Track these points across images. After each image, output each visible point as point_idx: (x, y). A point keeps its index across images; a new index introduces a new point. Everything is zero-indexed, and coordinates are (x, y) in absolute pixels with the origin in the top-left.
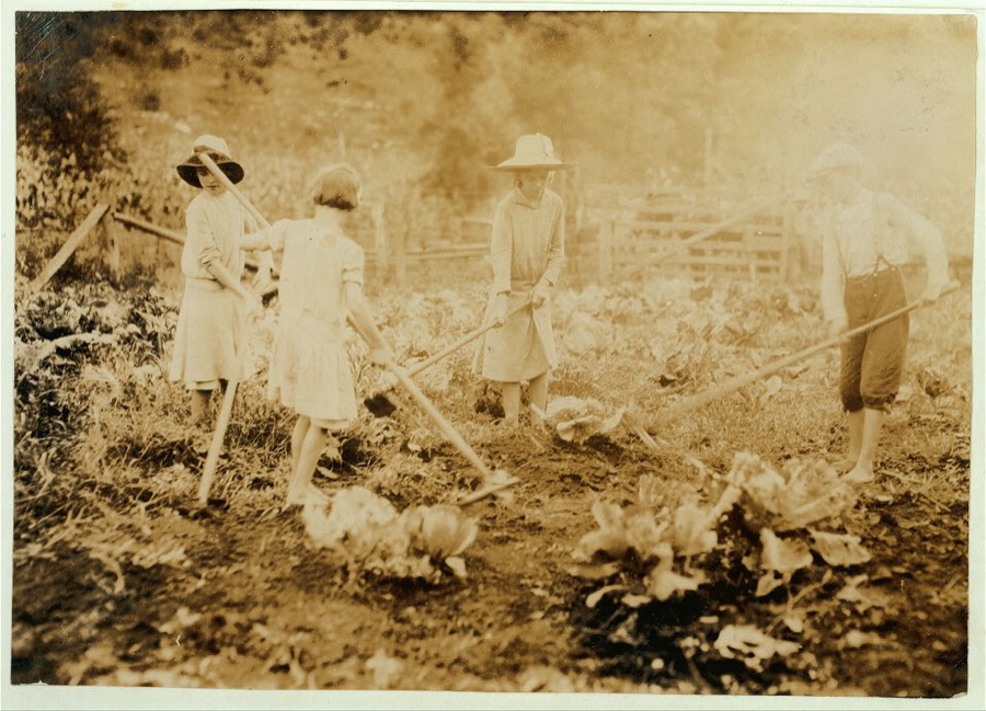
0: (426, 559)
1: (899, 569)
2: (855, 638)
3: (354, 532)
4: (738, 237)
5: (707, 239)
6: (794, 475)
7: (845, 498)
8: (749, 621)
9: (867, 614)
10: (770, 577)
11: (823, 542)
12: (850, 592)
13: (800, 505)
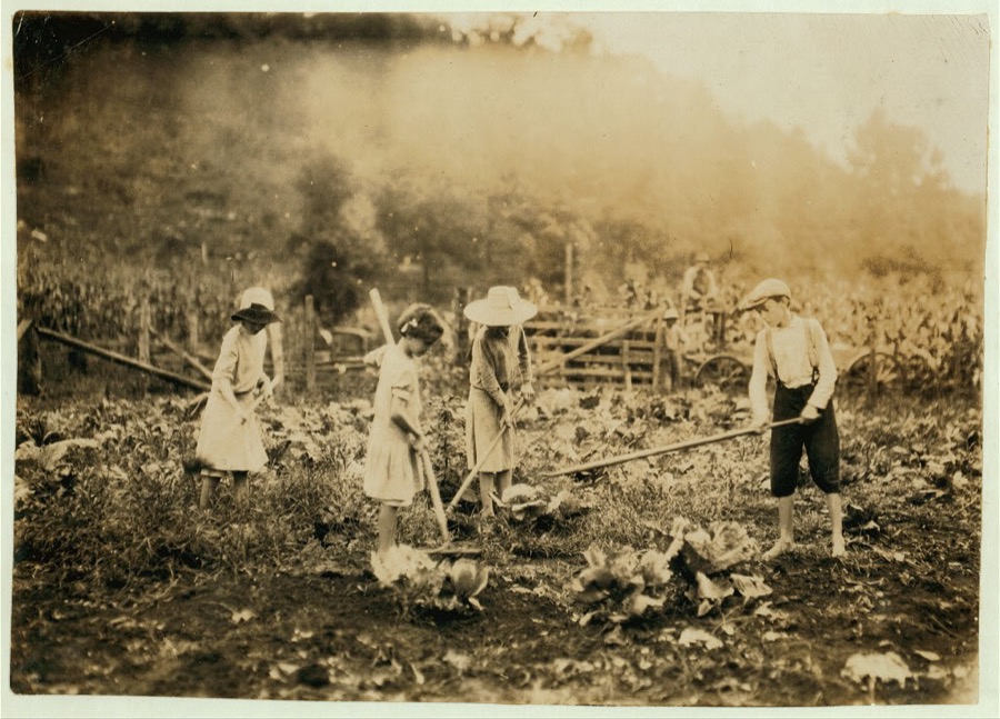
0: (455, 598)
1: (792, 597)
2: (771, 636)
3: (409, 576)
4: (615, 351)
5: (587, 353)
6: (717, 533)
7: (754, 548)
8: (697, 628)
9: (776, 621)
10: (706, 603)
11: (738, 581)
12: (763, 610)
13: (723, 554)
